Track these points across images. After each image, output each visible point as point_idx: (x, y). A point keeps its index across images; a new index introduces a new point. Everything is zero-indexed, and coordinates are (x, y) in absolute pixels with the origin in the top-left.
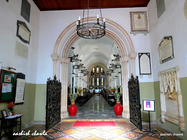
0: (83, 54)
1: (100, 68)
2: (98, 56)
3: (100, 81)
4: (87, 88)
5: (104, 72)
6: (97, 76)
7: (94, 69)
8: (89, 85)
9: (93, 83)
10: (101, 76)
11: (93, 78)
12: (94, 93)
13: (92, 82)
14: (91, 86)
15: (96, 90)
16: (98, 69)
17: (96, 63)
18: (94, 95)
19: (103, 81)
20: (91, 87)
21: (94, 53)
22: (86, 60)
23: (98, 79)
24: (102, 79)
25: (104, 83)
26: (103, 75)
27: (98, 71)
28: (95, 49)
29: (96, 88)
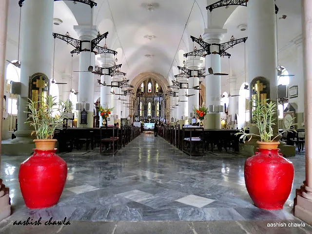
0: (122, 47)
1: (155, 84)
2: (153, 56)
3: (153, 108)
4: (129, 118)
5: (161, 90)
6: (148, 99)
7: (142, 85)
8: (133, 114)
9: (141, 111)
10: (155, 99)
11: (141, 103)
12: (142, 129)
13: (139, 109)
14: (136, 116)
15: (146, 124)
16: (150, 86)
17: (146, 73)
18: (142, 132)
19: (158, 109)
20: (137, 119)
21: (145, 47)
22: (128, 63)
23: (149, 104)
24: (158, 105)
25: (160, 113)
26: (160, 96)
27: (150, 90)
28: (146, 37)
29: (147, 121)
